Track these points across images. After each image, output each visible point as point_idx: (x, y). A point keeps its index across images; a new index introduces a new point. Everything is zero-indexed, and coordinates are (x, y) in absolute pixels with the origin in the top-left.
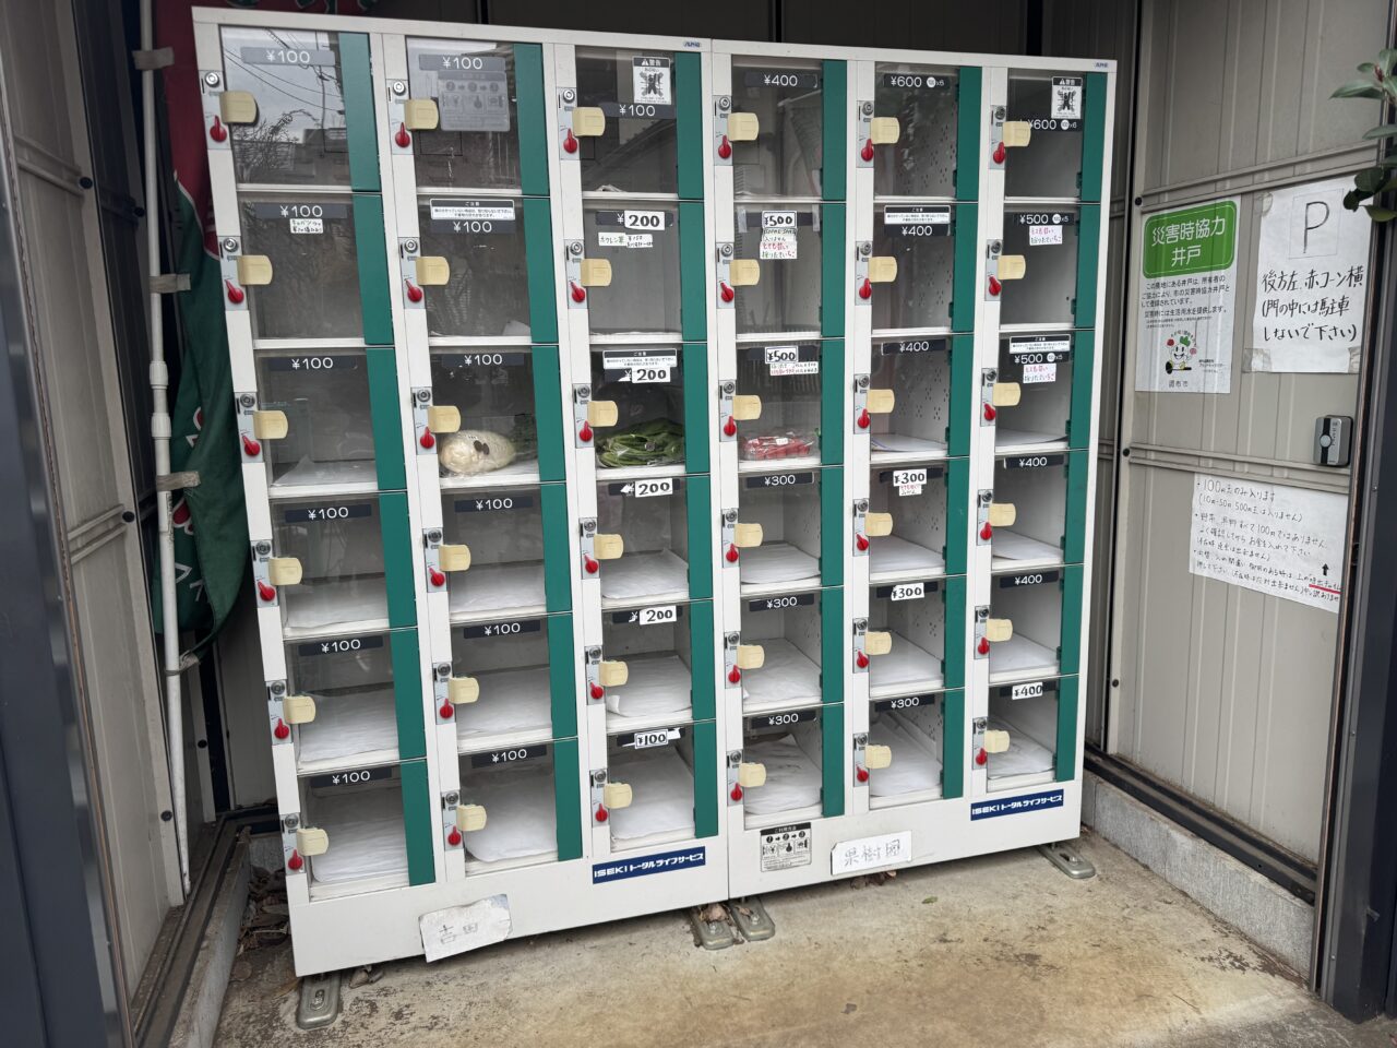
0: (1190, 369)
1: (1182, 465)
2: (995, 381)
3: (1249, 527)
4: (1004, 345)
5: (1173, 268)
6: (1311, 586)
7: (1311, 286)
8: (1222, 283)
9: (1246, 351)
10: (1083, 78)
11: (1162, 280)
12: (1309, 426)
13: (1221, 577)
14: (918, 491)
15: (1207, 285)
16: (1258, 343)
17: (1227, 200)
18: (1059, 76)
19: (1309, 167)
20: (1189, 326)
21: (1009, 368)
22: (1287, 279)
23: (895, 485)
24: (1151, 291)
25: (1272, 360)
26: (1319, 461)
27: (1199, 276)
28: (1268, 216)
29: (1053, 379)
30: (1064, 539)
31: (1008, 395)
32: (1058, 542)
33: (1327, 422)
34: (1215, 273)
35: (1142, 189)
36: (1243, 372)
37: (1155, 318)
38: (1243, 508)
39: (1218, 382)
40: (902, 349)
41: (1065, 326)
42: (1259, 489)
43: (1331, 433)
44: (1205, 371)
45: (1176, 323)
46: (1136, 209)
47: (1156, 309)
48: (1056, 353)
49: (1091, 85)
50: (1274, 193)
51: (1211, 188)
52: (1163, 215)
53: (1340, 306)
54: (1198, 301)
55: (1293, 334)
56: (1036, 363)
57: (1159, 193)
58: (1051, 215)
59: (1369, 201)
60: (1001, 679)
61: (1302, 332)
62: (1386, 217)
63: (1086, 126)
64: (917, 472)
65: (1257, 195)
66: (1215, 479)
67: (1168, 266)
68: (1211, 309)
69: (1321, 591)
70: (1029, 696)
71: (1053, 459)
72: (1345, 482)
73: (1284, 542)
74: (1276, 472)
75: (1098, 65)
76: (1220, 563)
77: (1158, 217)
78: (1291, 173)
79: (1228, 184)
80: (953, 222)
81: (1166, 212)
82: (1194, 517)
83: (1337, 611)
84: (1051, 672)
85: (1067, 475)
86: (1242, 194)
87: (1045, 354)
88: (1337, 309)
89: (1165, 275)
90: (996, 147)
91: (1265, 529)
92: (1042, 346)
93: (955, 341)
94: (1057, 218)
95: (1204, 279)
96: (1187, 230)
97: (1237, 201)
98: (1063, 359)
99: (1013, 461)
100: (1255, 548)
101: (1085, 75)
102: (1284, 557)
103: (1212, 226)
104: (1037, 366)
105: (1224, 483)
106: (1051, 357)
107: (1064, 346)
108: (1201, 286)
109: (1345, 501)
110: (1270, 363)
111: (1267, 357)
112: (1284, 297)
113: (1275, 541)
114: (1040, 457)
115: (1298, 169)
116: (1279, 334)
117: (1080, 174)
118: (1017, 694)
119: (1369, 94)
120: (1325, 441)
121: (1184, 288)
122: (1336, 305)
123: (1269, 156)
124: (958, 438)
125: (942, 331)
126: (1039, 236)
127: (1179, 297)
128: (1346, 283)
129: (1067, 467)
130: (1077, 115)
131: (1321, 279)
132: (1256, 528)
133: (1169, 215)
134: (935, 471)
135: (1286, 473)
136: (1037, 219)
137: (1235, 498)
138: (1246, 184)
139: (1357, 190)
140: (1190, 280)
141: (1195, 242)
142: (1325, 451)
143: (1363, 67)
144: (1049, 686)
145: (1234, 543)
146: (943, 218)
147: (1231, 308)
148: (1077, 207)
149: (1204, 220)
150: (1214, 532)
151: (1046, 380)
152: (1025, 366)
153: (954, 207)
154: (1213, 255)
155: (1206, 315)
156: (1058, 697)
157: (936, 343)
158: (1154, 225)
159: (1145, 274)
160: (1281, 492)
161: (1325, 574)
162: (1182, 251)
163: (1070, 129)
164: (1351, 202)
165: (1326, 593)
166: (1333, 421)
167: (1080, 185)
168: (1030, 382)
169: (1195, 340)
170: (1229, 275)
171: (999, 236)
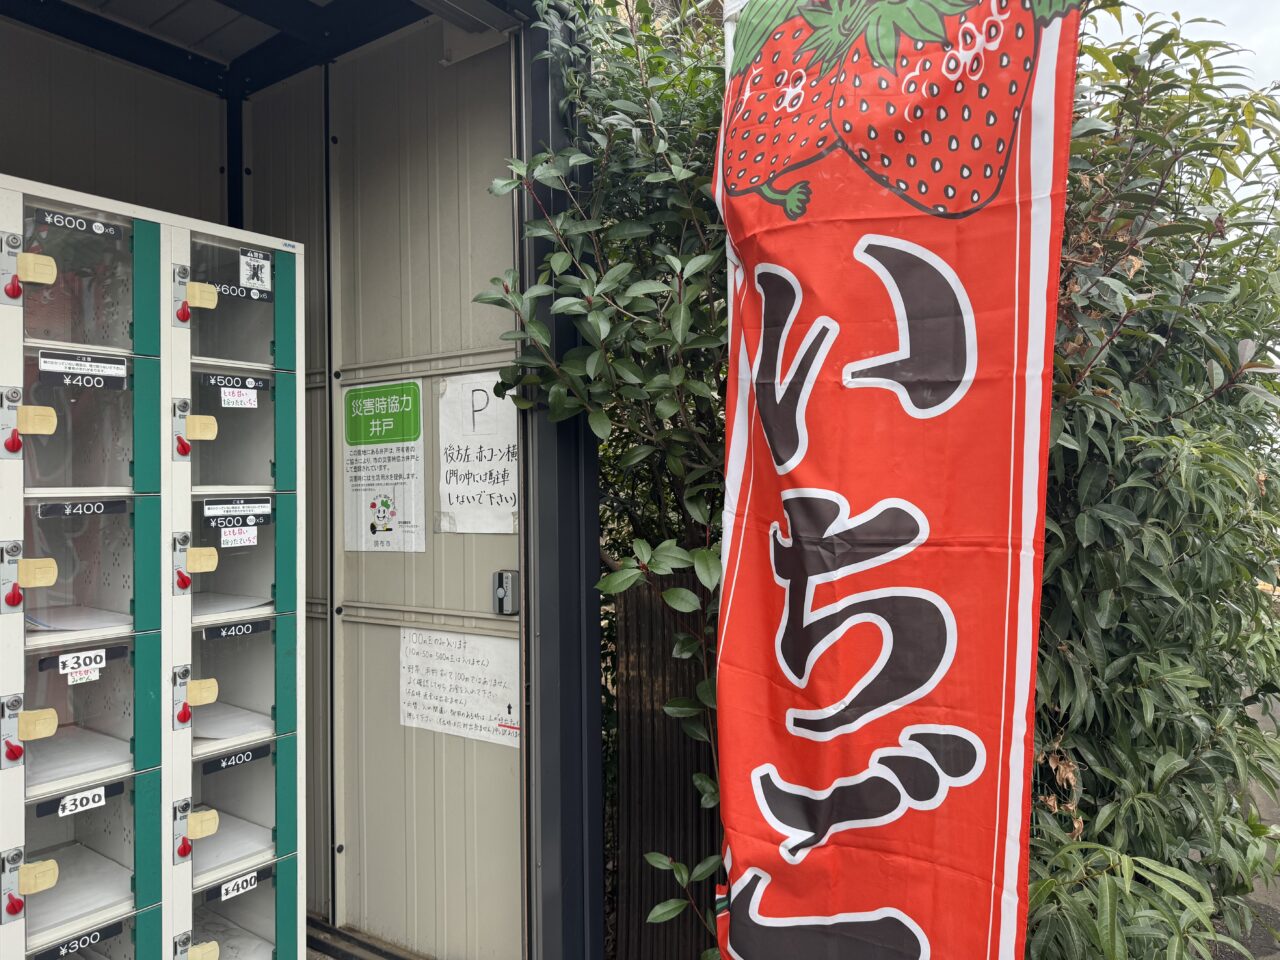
0: (390, 530)
1: (389, 620)
2: (188, 546)
3: (448, 675)
4: (197, 506)
5: (371, 438)
6: (500, 725)
7: (481, 460)
8: (413, 453)
9: (436, 514)
10: (270, 254)
11: (362, 447)
12: (488, 581)
13: (428, 726)
14: (95, 676)
15: (401, 454)
16: (445, 507)
17: (411, 381)
18: (247, 248)
19: (471, 360)
20: (387, 491)
21: (204, 532)
22: (463, 452)
23: (62, 672)
24: (354, 458)
25: (457, 522)
26: (497, 611)
27: (394, 446)
28: (444, 396)
29: (254, 542)
30: (274, 708)
31: (205, 560)
32: (270, 711)
33: (501, 576)
34: (406, 444)
35: (341, 363)
36: (435, 532)
37: (359, 482)
38: (441, 657)
39: (416, 543)
40: (68, 511)
41: (266, 489)
42: (454, 639)
43: (505, 585)
44: (404, 532)
45: (377, 488)
46: (336, 382)
47: (358, 474)
48: (257, 516)
49: (281, 263)
50: (448, 379)
51: (397, 369)
52: (360, 390)
53: (503, 477)
54: (394, 468)
55: (471, 500)
56: (234, 526)
57: (355, 370)
58: (244, 380)
59: (513, 392)
60: (206, 880)
61: (477, 498)
62: (526, 406)
63: (277, 298)
64: (92, 654)
65: (435, 379)
66: (418, 632)
67: (367, 436)
68: (406, 476)
69: (508, 729)
70: (242, 891)
71: (259, 625)
72: (516, 628)
73: (477, 686)
74: (467, 622)
75: (286, 245)
76: (426, 712)
77: (355, 390)
78: (458, 364)
79: (411, 368)
80: (131, 375)
81: (362, 387)
82: (402, 670)
83: (518, 746)
84: (266, 857)
85: (274, 641)
86: (423, 377)
87: (244, 518)
88: (501, 479)
89: (365, 443)
90: (179, 306)
91: (460, 676)
92: (241, 509)
93: (137, 502)
94: (250, 382)
95: (398, 449)
96: (381, 404)
97: (419, 382)
98: (263, 522)
99: (214, 631)
100: (454, 695)
101: (273, 251)
102: (477, 701)
103: (401, 402)
104: (236, 529)
105: (426, 635)
106: (251, 520)
107: (266, 509)
108: (395, 454)
109: (516, 644)
110: (455, 524)
111: (452, 520)
112: (461, 467)
113: (469, 686)
114: (244, 625)
115: (464, 360)
116: (460, 499)
117: (273, 343)
118: (227, 893)
119: (501, 303)
120: (501, 593)
121: (382, 456)
122: (500, 476)
123: (441, 348)
124: (146, 611)
125: (122, 492)
126: (232, 399)
127: (378, 464)
128: (505, 458)
129: (274, 632)
130: (267, 286)
131: (487, 453)
132: (453, 676)
133: (365, 389)
134: (116, 651)
135: (474, 623)
136: (229, 381)
137: (436, 649)
138: (426, 370)
139: (502, 382)
140: (386, 450)
141: (387, 415)
142: (501, 601)
143: (494, 281)
144: (264, 874)
145: (437, 692)
146: (120, 371)
147: (421, 475)
148: (273, 374)
149: (394, 397)
150: (419, 682)
151: (247, 544)
152: (223, 530)
153: (131, 360)
154: (403, 428)
155: (401, 481)
156: (275, 884)
157: (114, 505)
158: (352, 397)
159: (348, 443)
160: (472, 641)
161: (509, 713)
162: (378, 423)
163: (259, 299)
164: (500, 390)
165: (512, 730)
166: (505, 575)
167: (273, 353)
168: (229, 546)
169: (393, 503)
170: (418, 446)
171: (186, 394)
